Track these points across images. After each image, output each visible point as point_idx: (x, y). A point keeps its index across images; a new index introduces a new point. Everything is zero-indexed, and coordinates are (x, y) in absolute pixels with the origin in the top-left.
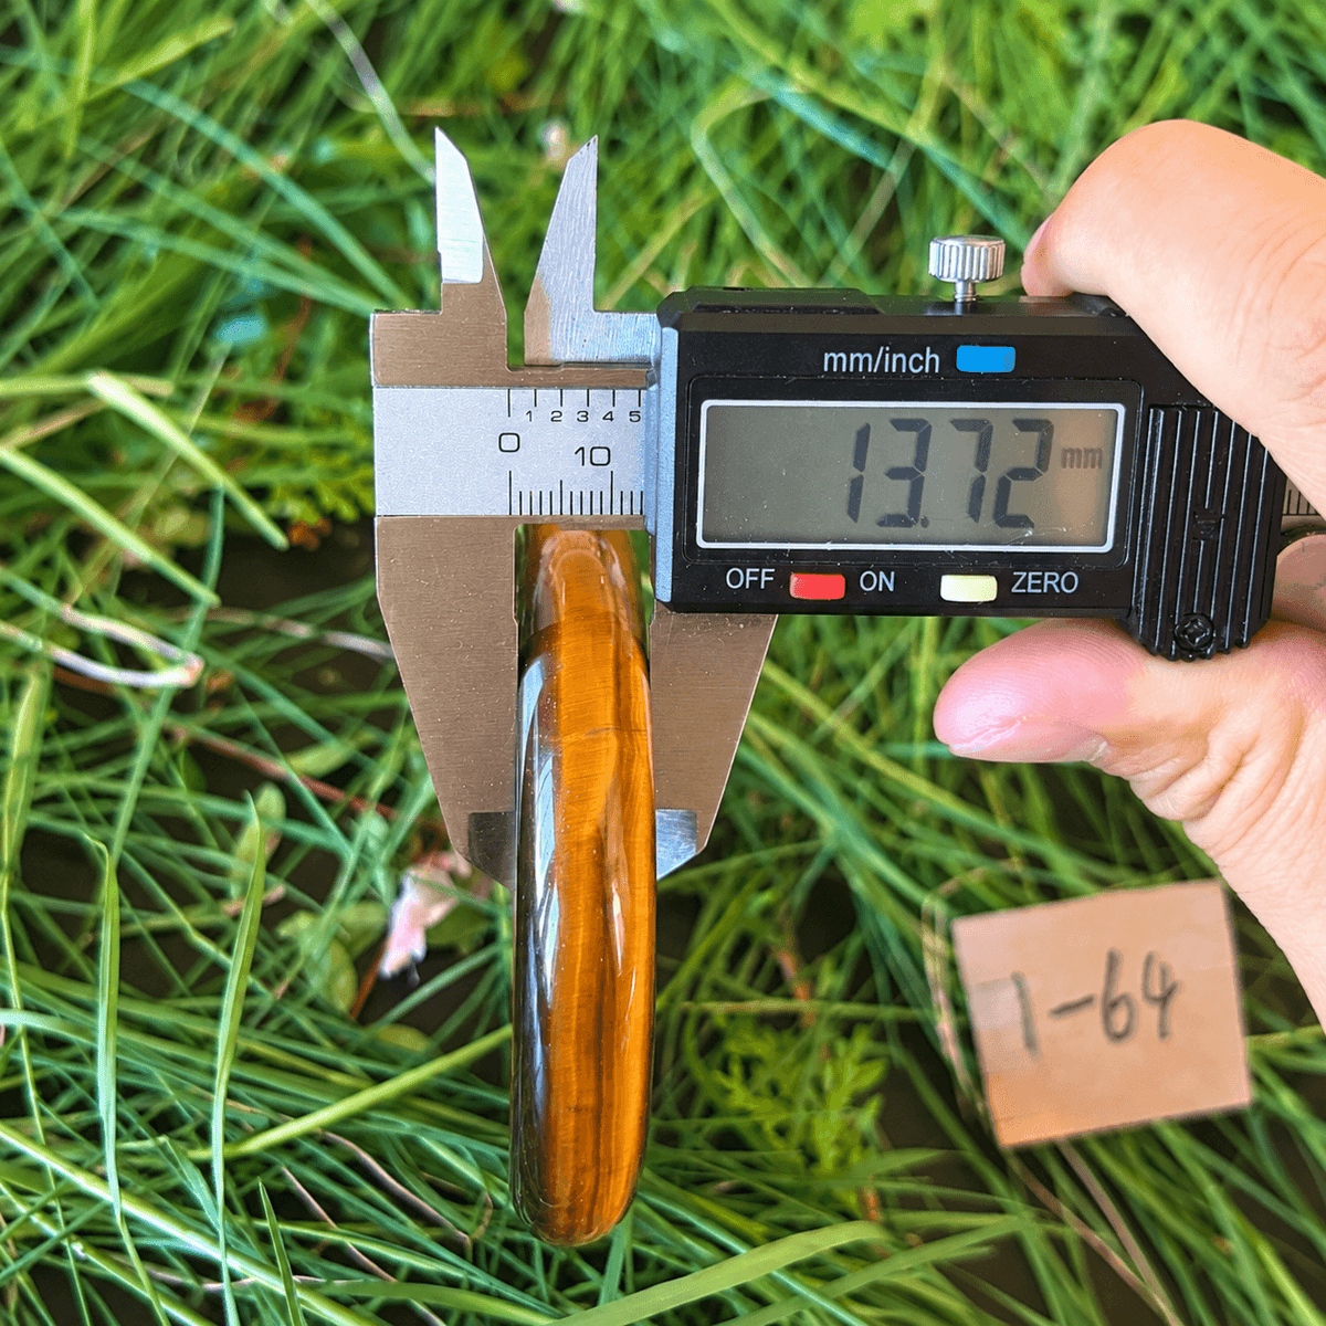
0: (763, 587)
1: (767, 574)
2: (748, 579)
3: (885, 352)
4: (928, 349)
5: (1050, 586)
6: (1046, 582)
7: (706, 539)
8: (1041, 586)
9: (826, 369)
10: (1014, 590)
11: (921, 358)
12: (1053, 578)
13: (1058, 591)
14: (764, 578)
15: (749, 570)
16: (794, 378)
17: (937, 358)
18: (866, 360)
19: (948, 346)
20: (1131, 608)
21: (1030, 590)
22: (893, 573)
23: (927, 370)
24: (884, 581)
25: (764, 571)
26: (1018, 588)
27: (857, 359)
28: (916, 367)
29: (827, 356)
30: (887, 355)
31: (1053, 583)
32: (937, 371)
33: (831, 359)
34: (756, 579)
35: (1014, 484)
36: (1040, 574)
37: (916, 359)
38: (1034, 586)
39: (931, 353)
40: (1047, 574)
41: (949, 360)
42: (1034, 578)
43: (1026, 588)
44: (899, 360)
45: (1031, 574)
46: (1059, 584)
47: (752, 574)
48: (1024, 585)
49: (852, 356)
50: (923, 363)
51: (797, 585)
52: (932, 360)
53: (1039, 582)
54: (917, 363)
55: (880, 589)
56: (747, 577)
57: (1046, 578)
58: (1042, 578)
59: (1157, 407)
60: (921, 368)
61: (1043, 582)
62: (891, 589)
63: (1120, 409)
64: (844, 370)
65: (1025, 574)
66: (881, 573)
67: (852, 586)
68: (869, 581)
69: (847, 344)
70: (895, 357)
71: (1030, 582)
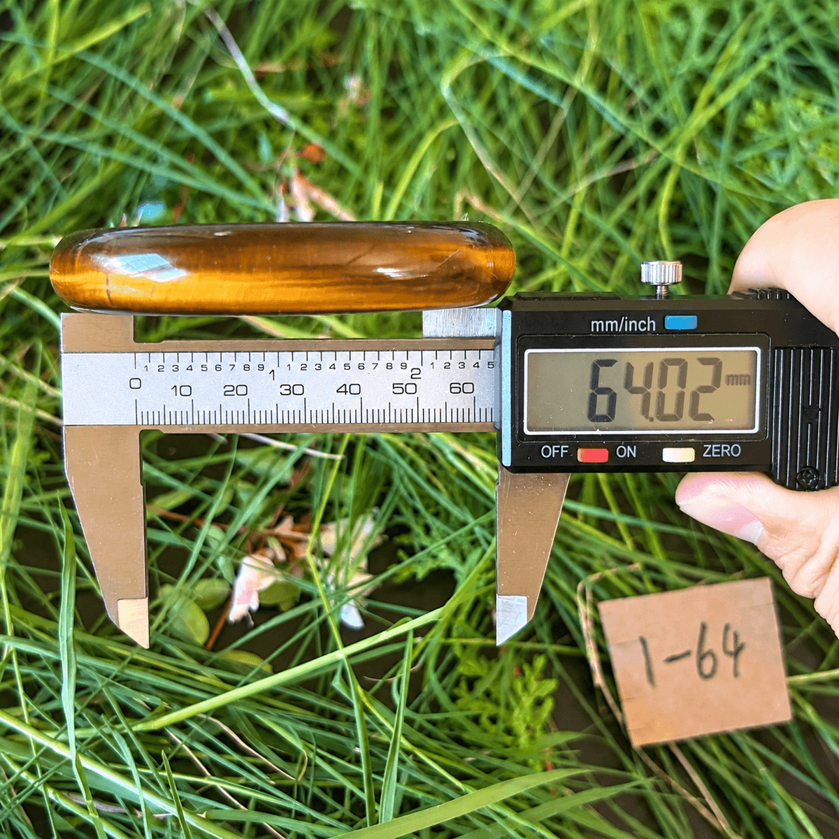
0: (562, 456)
1: (564, 449)
2: (554, 451)
3: (625, 320)
4: (649, 318)
5: (725, 453)
6: (723, 451)
7: (530, 429)
8: (720, 453)
9: (592, 330)
10: (704, 455)
11: (645, 323)
12: (726, 448)
13: (729, 455)
14: (562, 451)
15: (554, 447)
16: (574, 336)
17: (654, 323)
18: (614, 324)
19: (660, 317)
20: (771, 465)
21: (713, 455)
22: (635, 447)
23: (649, 330)
24: (630, 451)
25: (562, 447)
26: (707, 454)
27: (609, 324)
28: (642, 328)
29: (593, 323)
30: (626, 322)
31: (727, 451)
32: (654, 330)
33: (595, 324)
34: (558, 451)
35: (702, 396)
36: (719, 446)
37: (642, 324)
38: (716, 453)
39: (651, 320)
40: (723, 446)
41: (661, 323)
42: (716, 448)
43: (711, 454)
44: (633, 324)
45: (714, 446)
46: (730, 452)
47: (556, 449)
48: (710, 452)
49: (607, 323)
50: (646, 325)
51: (581, 455)
52: (652, 324)
53: (718, 450)
54: (643, 326)
55: (628, 456)
56: (553, 451)
57: (722, 448)
58: (720, 448)
59: (779, 348)
60: (645, 328)
61: (721, 451)
62: (634, 456)
63: (758, 350)
64: (603, 330)
65: (710, 446)
66: (629, 447)
67: (612, 455)
68: (621, 452)
69: (604, 316)
70: (631, 323)
71: (714, 450)
